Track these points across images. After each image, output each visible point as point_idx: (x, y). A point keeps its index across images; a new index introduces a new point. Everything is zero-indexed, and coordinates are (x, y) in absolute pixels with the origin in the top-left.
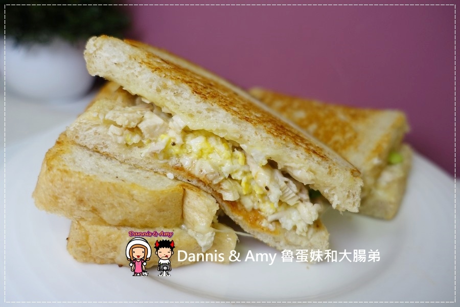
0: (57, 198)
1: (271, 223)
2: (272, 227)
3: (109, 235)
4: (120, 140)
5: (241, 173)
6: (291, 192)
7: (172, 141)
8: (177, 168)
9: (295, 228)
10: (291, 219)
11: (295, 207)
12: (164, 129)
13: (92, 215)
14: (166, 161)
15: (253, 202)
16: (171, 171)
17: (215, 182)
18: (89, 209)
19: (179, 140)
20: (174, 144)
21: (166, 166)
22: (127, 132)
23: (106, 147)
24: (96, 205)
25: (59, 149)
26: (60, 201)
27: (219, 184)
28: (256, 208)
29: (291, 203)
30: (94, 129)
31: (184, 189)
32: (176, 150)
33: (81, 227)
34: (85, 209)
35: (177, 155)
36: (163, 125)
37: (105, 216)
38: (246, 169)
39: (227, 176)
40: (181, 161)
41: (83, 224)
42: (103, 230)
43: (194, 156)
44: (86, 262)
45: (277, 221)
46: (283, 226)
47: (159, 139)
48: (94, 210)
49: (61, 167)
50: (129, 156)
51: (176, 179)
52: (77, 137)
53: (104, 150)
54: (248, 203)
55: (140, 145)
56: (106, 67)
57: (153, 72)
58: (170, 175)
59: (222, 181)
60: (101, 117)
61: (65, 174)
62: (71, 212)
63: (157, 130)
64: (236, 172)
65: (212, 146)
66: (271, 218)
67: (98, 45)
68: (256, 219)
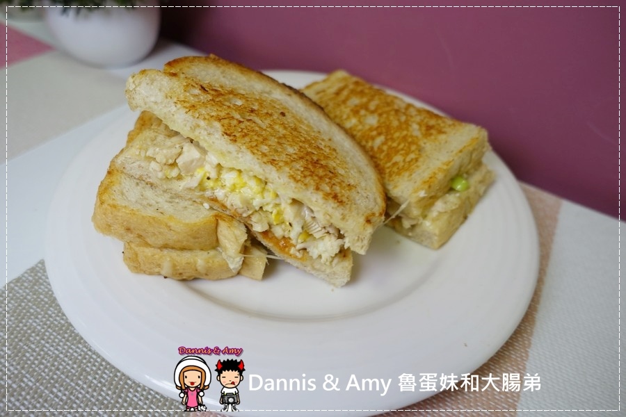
0: (110, 226)
1: (299, 250)
2: (299, 255)
3: (153, 256)
4: (160, 175)
5: (271, 206)
6: (317, 226)
7: (208, 175)
8: (212, 200)
9: (320, 257)
10: (317, 248)
11: (322, 238)
12: (201, 163)
13: (138, 240)
14: (202, 193)
15: (284, 231)
16: (207, 202)
17: (245, 215)
18: (136, 236)
19: (213, 175)
20: (208, 178)
21: (202, 197)
22: (166, 167)
23: (150, 177)
24: (141, 233)
25: (109, 180)
26: (112, 228)
27: (249, 217)
28: (286, 236)
29: (317, 236)
30: (138, 163)
31: (217, 220)
32: (210, 184)
33: (131, 248)
34: (132, 236)
35: (212, 189)
36: (200, 159)
37: (149, 240)
38: (277, 202)
39: (257, 208)
40: (215, 194)
41: (133, 246)
42: (148, 251)
43: (227, 189)
44: (138, 273)
45: (305, 249)
46: (310, 254)
47: (196, 173)
48: (140, 236)
49: (111, 202)
50: (169, 187)
51: (211, 208)
52: (124, 168)
53: (148, 180)
54: (278, 232)
55: (179, 178)
56: (146, 104)
57: (186, 113)
58: (206, 205)
59: (252, 214)
60: (143, 155)
61: (114, 209)
62: (121, 237)
63: (194, 164)
64: (267, 204)
65: (244, 181)
66: (299, 246)
67: (137, 82)
68: (286, 247)
